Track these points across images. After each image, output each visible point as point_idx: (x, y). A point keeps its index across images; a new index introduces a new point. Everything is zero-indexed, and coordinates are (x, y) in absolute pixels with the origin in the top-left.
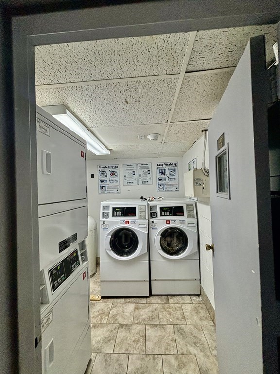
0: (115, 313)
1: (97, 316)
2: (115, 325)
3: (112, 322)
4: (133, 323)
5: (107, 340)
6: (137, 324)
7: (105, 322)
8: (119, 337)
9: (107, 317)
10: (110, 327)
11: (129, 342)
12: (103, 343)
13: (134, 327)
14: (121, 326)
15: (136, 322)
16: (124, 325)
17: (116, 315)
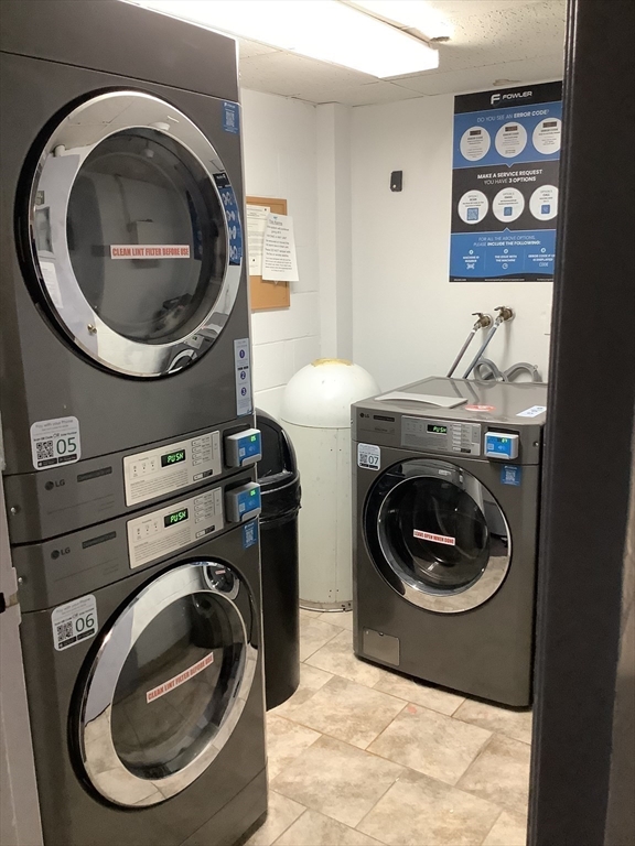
0: (407, 732)
1: (343, 720)
2: (392, 766)
3: (386, 755)
4: (459, 786)
5: (348, 792)
6: (473, 792)
7: (363, 744)
8: (392, 801)
9: (375, 735)
10: (373, 763)
11: (419, 826)
12: (333, 792)
13: (458, 796)
14: (413, 776)
15: (471, 787)
16: (423, 776)
17: (408, 741)
